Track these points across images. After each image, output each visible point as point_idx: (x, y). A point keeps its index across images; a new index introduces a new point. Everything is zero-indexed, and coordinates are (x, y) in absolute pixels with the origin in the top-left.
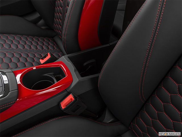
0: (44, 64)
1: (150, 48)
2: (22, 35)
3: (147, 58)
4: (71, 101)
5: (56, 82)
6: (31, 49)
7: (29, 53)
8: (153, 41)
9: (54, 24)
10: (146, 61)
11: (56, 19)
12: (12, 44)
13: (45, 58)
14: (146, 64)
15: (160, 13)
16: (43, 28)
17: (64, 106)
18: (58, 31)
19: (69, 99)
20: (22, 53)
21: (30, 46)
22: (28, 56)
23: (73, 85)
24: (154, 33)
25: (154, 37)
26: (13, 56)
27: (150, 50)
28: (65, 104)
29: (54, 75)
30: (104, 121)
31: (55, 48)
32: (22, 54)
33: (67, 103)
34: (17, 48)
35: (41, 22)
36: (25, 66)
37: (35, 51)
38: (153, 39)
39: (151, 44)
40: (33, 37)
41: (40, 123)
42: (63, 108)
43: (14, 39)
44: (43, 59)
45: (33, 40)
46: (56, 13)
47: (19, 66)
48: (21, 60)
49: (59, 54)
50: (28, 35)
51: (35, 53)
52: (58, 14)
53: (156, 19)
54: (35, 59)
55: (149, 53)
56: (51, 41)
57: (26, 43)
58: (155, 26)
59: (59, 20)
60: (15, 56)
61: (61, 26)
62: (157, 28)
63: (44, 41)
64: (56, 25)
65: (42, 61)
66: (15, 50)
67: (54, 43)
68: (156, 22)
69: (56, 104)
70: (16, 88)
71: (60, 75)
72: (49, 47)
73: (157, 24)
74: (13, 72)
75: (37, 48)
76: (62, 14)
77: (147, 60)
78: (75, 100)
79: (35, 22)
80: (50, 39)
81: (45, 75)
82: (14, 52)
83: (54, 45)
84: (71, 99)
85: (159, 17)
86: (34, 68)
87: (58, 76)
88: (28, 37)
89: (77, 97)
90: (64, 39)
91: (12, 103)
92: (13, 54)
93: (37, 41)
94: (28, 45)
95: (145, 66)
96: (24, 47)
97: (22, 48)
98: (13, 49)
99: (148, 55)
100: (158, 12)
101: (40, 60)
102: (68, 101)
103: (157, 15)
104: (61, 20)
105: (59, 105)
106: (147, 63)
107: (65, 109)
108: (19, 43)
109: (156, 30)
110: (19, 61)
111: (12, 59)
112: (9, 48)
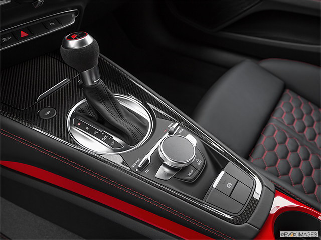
112: (299, 132)
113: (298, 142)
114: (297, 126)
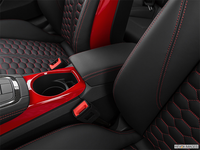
0: (54, 69)
1: (170, 53)
2: (28, 40)
3: (166, 63)
4: (84, 108)
5: (67, 89)
6: (38, 55)
7: (36, 59)
8: (172, 45)
9: (62, 29)
10: (164, 66)
11: (64, 24)
12: (18, 49)
13: (55, 63)
14: (164, 69)
15: (181, 17)
16: (50, 33)
17: (77, 113)
18: (66, 36)
19: (83, 106)
20: (28, 58)
21: (37, 52)
22: (35, 62)
23: (87, 92)
24: (174, 37)
25: (173, 41)
26: (20, 61)
27: (169, 54)
28: (78, 111)
29: (65, 81)
30: (117, 130)
31: (63, 54)
32: (29, 60)
33: (80, 109)
34: (23, 54)
35: (48, 27)
36: (33, 72)
37: (42, 57)
38: (173, 43)
39: (170, 48)
40: (40, 43)
41: (52, 131)
42: (76, 115)
43: (20, 44)
44: (53, 65)
45: (40, 45)
46: (64, 18)
47: (26, 72)
48: (28, 65)
49: (67, 60)
50: (34, 40)
51: (43, 59)
52: (67, 18)
53: (177, 23)
54: (42, 65)
55: (168, 58)
56: (58, 46)
57: (32, 49)
58: (175, 30)
59: (68, 25)
60: (22, 61)
61: (69, 31)
62: (177, 32)
63: (51, 46)
64: (64, 30)
65: (52, 67)
66: (21, 55)
67: (62, 49)
68: (176, 25)
69: (68, 111)
70: (28, 94)
71: (72, 82)
72: (57, 53)
73: (177, 28)
74: (23, 77)
75: (44, 54)
76: (71, 19)
77: (166, 65)
78: (89, 107)
79: (42, 27)
80: (57, 45)
81: (56, 81)
82: (21, 58)
83: (62, 51)
84: (85, 106)
85: (180, 21)
86: (46, 73)
87: (69, 82)
88: (34, 42)
89: (91, 104)
90: (75, 44)
91: (23, 110)
92: (20, 60)
93: (44, 46)
94: (35, 50)
95: (164, 71)
96: (31, 53)
97: (28, 54)
98: (19, 54)
99: (167, 59)
100: (179, 16)
101: (50, 65)
102: (82, 108)
103: (178, 19)
104: (70, 25)
105: (72, 112)
106: (166, 68)
107: (79, 116)
108: (25, 48)
109: (176, 34)
110: (26, 67)
111: (19, 64)
112: (15, 53)
113: (18, 58)
114: (19, 52)
